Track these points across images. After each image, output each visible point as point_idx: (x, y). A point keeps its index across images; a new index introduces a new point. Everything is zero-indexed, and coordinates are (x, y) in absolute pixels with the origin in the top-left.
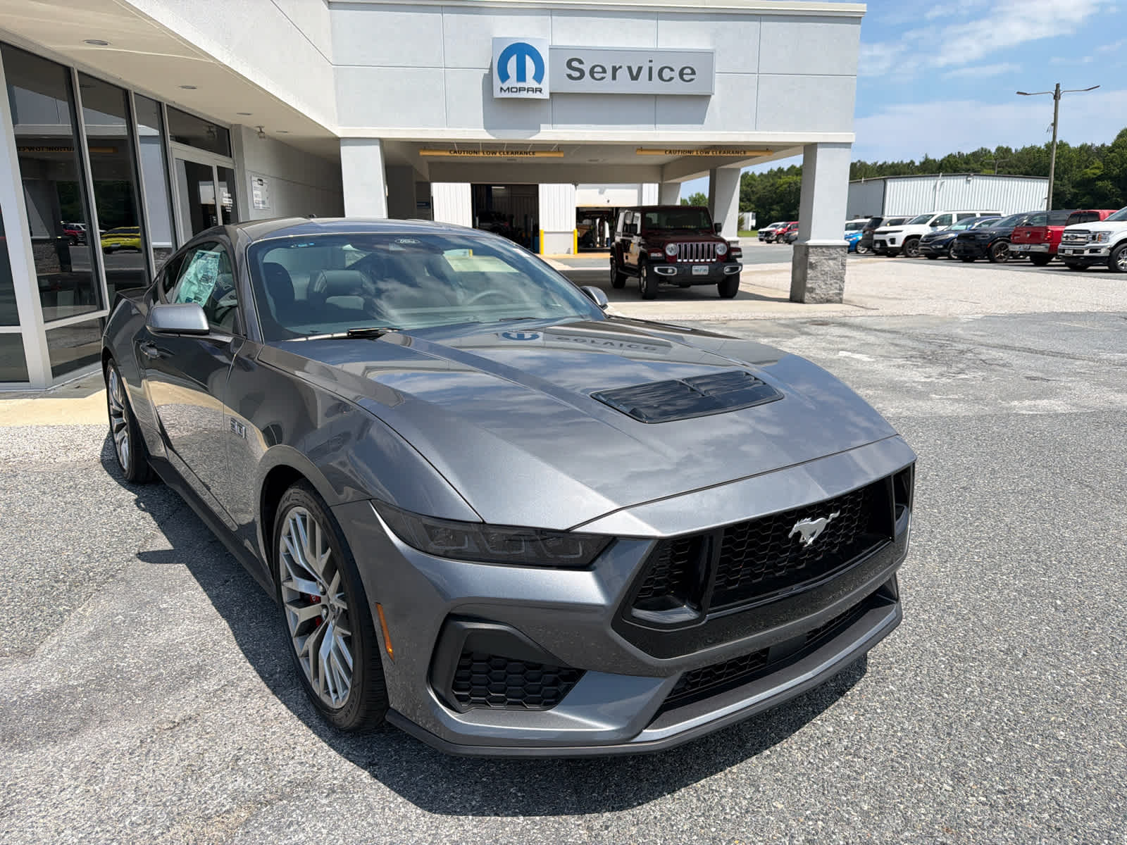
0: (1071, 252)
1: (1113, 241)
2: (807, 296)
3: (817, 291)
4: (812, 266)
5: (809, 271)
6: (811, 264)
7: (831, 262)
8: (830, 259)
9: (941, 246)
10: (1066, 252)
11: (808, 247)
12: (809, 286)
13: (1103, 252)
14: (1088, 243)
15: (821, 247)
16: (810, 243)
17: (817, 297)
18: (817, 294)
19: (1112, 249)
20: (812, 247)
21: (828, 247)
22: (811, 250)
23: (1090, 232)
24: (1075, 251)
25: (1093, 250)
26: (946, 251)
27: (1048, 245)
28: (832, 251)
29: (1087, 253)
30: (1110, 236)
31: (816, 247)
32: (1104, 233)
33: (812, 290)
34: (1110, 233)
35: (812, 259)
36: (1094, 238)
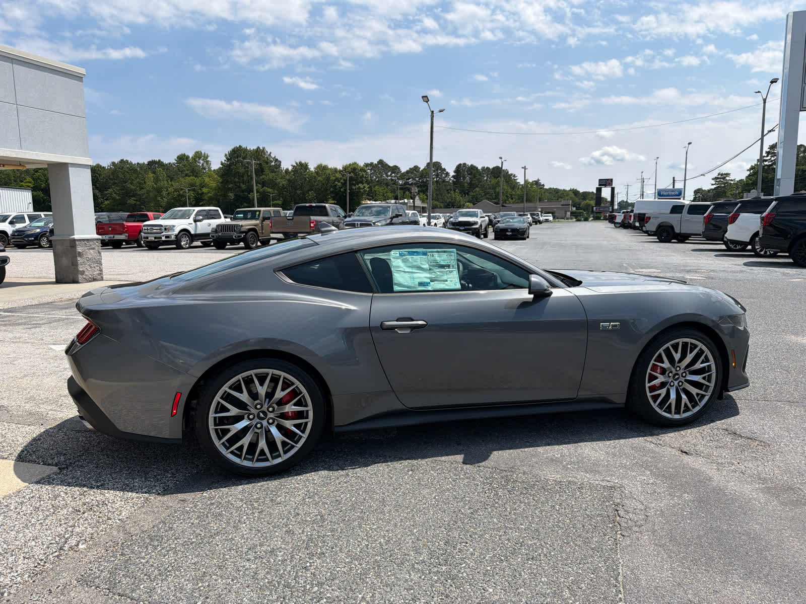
0: (153, 239)
1: (177, 231)
2: (80, 277)
3: (86, 273)
4: (80, 254)
5: (79, 259)
6: (80, 253)
7: (91, 251)
8: (90, 249)
9: (33, 239)
10: (149, 238)
11: (74, 240)
12: (81, 269)
13: (173, 238)
14: (162, 232)
15: (84, 240)
16: (76, 237)
17: (87, 278)
18: (86, 275)
19: (176, 236)
20: (78, 240)
21: (88, 240)
22: (77, 243)
23: (162, 226)
24: (155, 238)
25: (167, 237)
26: (37, 242)
27: (127, 235)
28: (91, 243)
29: (164, 239)
30: (175, 228)
31: (80, 240)
32: (170, 226)
33: (83, 273)
34: (174, 226)
35: (79, 249)
36: (165, 229)
